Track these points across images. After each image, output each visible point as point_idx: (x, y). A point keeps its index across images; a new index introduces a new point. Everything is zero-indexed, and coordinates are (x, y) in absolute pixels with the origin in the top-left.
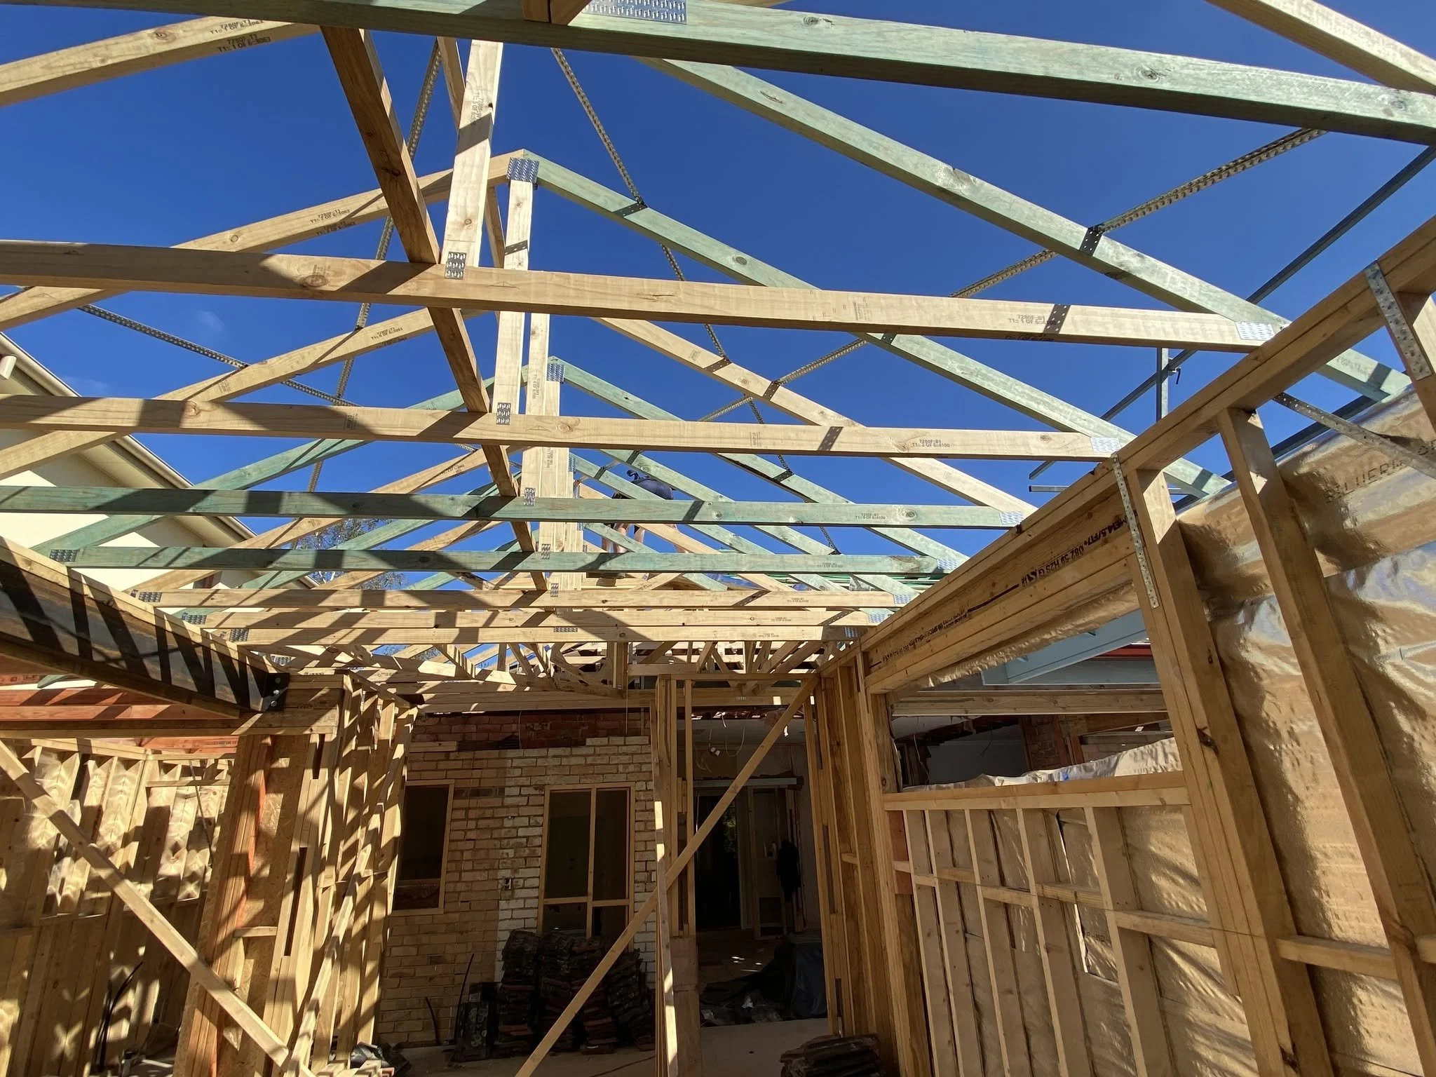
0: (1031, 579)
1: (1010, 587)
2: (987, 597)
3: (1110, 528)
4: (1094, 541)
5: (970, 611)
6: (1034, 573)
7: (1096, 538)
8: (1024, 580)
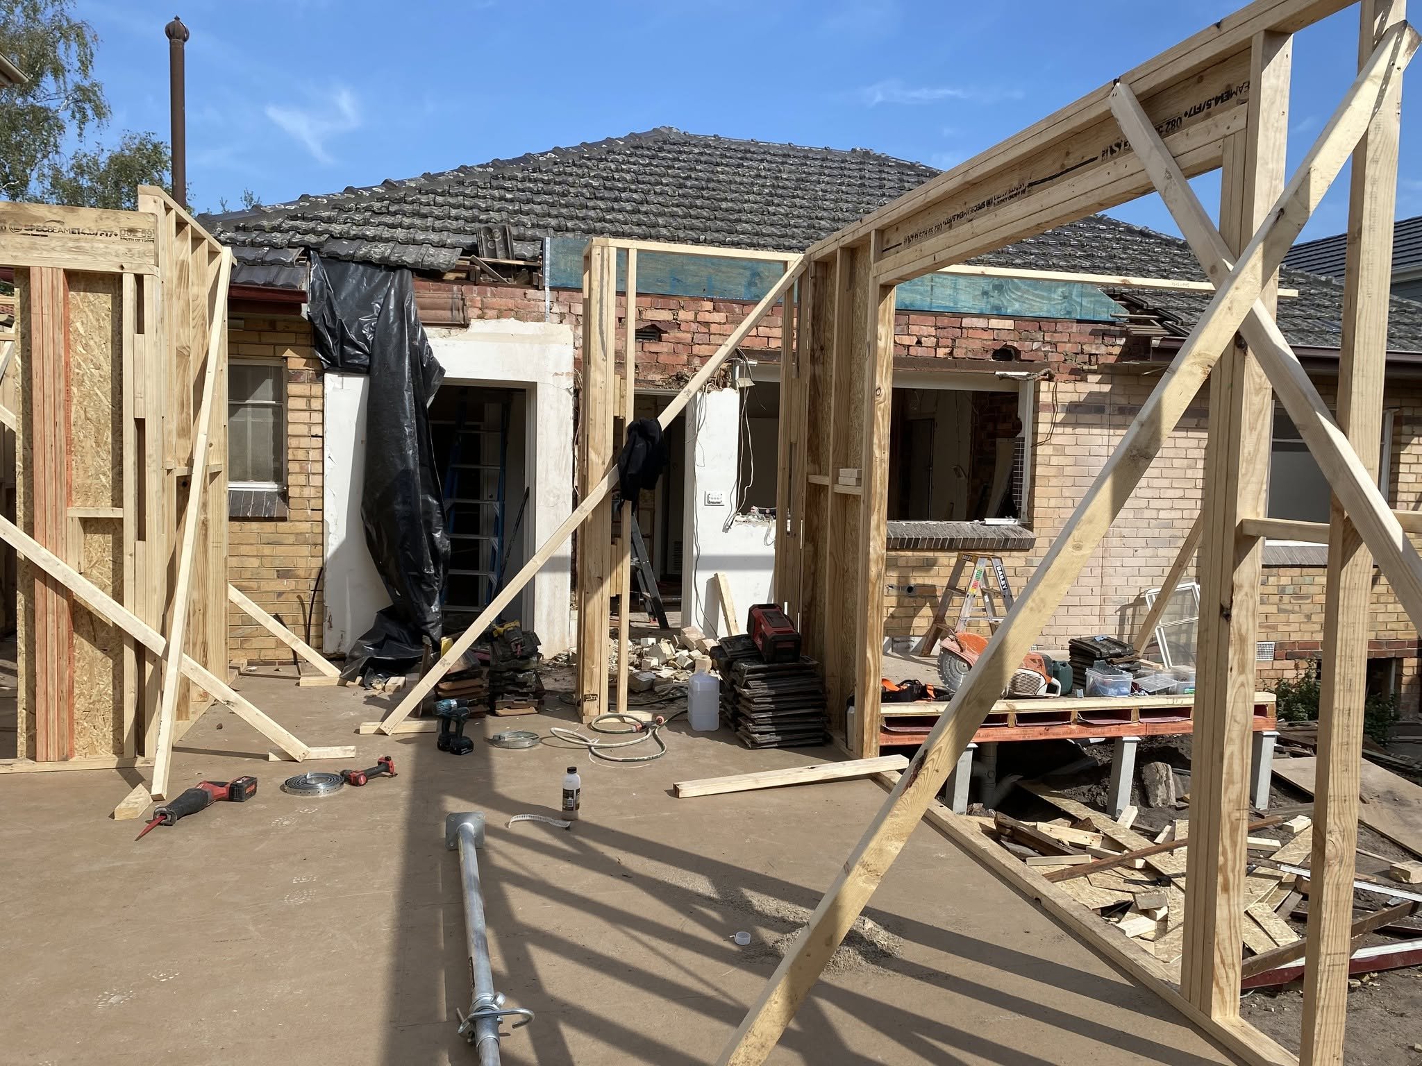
0: (1113, 151)
1: (1087, 159)
2: (1055, 169)
3: (1217, 100)
4: (1195, 113)
5: (1031, 185)
6: (1119, 145)
7: (1200, 109)
8: (1104, 152)
